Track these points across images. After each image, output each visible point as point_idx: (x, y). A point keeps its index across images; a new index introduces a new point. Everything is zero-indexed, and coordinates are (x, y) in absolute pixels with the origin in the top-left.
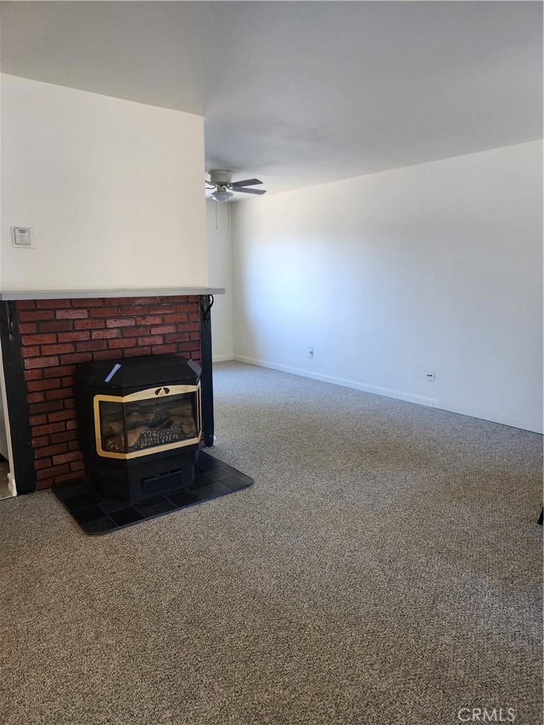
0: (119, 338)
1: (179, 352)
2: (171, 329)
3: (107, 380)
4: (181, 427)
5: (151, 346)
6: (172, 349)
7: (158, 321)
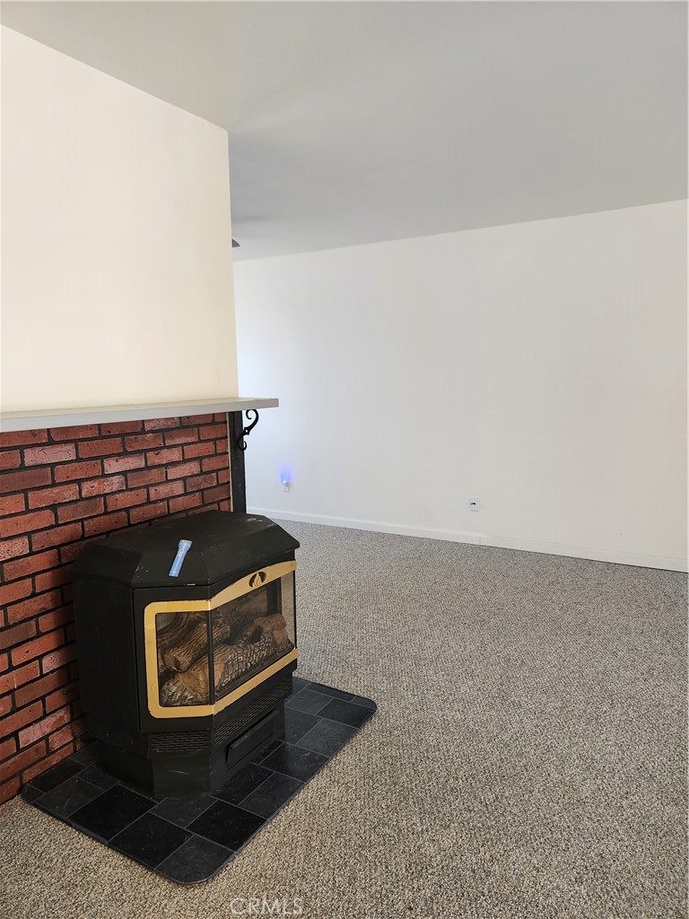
0: (123, 491)
1: (204, 505)
2: (193, 468)
3: (174, 572)
4: (272, 635)
5: (167, 499)
6: (194, 501)
7: (175, 455)
